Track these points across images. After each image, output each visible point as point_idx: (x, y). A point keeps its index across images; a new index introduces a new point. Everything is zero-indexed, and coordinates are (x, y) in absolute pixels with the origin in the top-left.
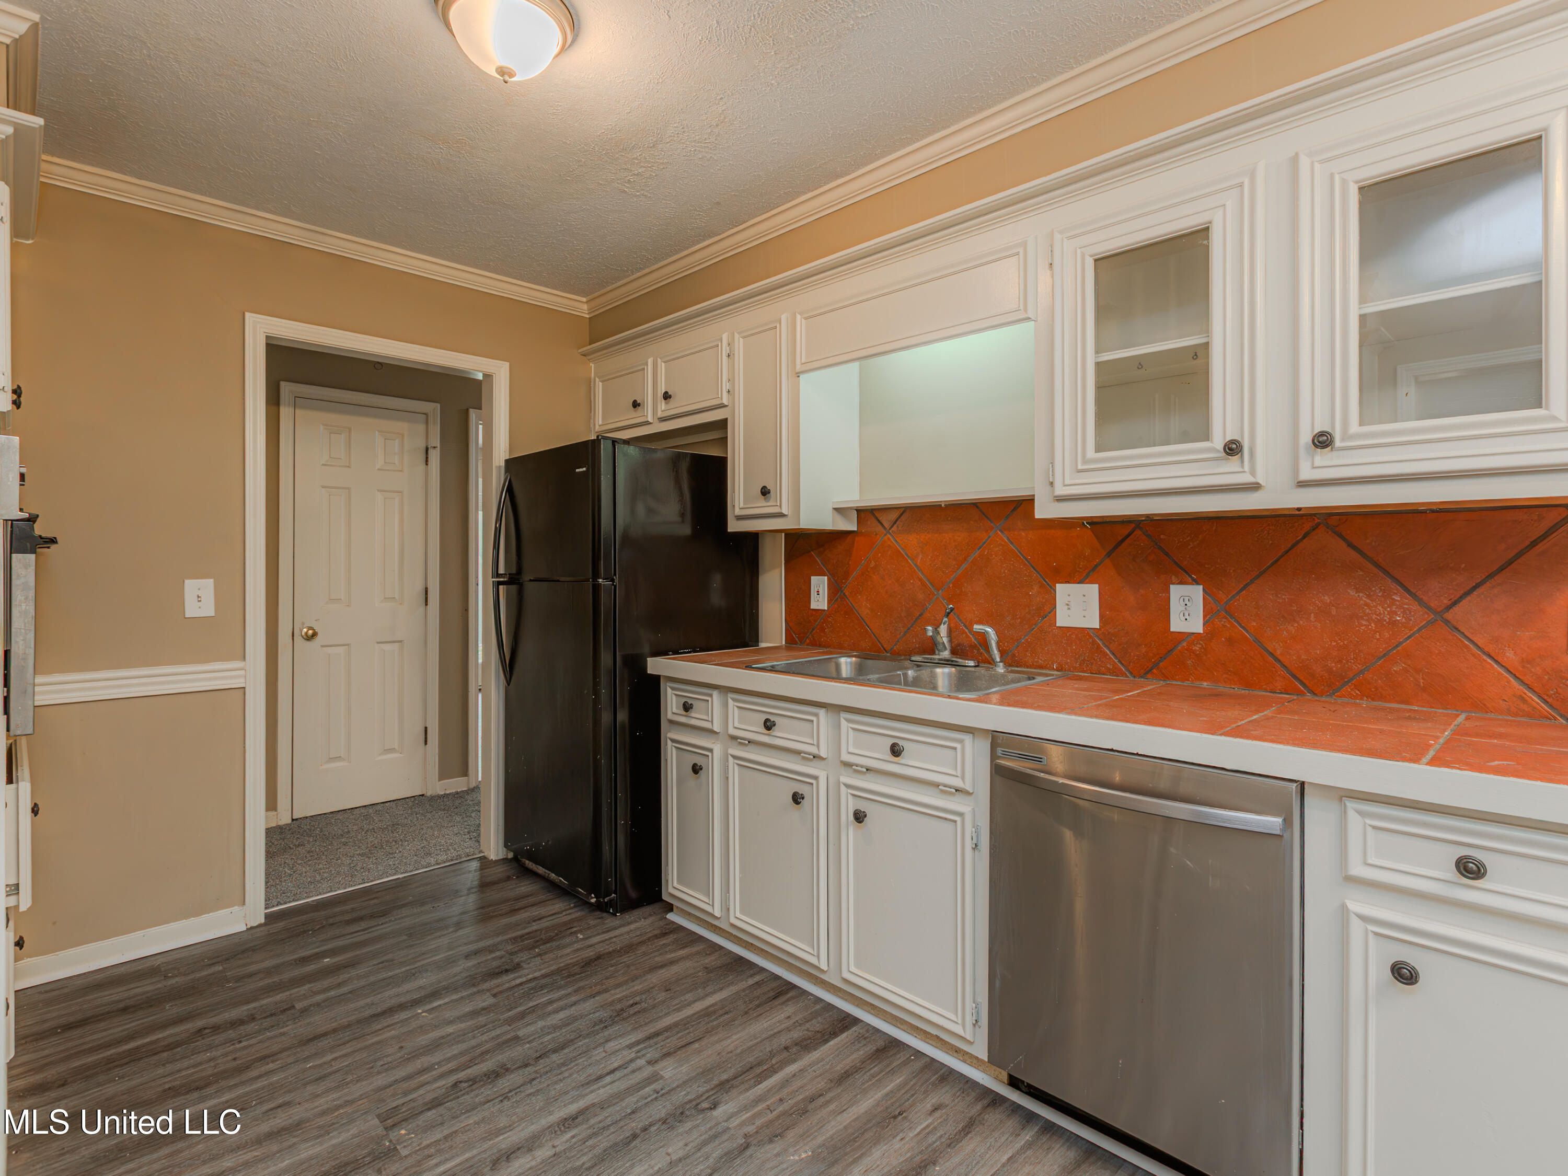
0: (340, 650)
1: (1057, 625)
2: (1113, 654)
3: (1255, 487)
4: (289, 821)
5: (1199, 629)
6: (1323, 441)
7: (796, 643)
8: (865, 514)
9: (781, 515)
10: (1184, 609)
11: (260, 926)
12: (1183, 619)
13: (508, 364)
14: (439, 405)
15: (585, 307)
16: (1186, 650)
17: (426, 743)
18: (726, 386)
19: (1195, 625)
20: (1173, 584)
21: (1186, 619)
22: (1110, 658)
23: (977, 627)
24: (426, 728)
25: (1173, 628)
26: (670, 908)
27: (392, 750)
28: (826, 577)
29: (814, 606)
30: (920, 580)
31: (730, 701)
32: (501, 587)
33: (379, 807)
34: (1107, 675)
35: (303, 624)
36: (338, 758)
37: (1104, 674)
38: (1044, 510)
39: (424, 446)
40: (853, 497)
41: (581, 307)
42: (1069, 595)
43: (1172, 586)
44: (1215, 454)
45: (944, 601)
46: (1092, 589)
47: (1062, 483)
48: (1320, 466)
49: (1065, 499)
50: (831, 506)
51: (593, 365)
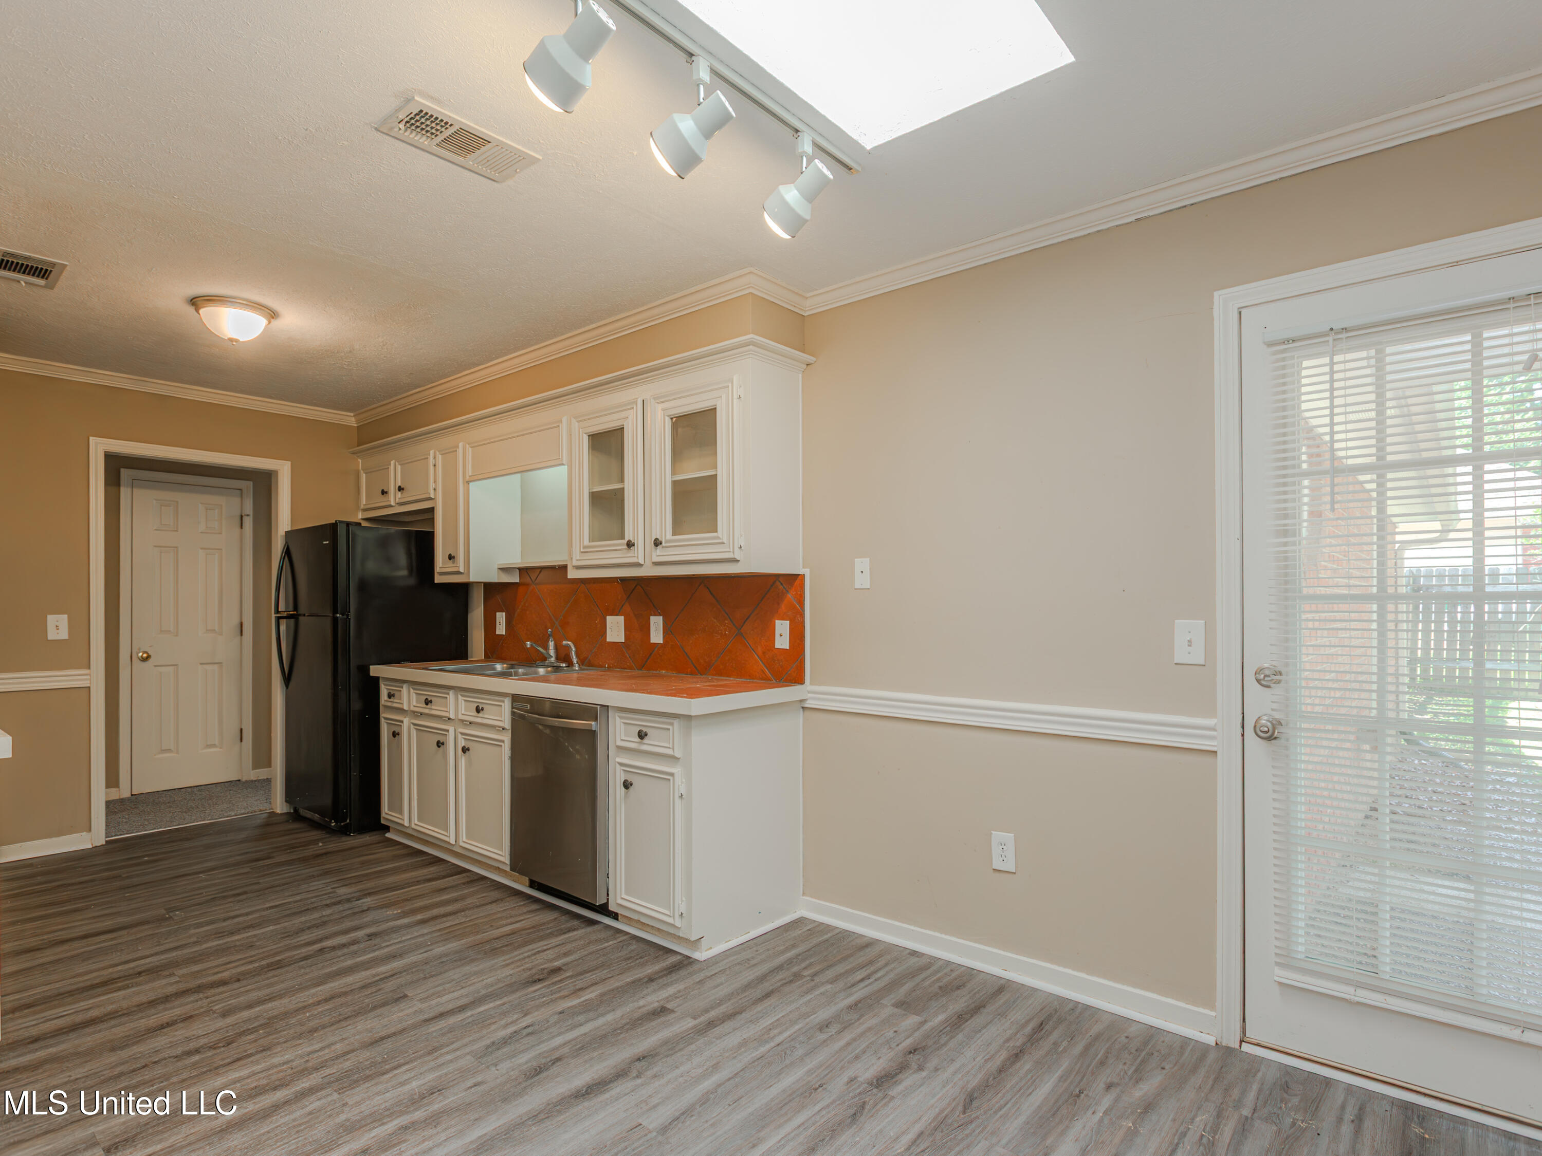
0: (171, 668)
1: (607, 641)
2: (630, 657)
3: (638, 565)
4: (128, 795)
5: (662, 641)
6: (657, 543)
7: (489, 658)
8: (523, 571)
9: (459, 573)
10: (655, 630)
11: (102, 845)
12: (656, 635)
13: (289, 463)
14: (251, 483)
15: (353, 420)
16: (657, 653)
17: (241, 740)
18: (432, 486)
20: (652, 615)
22: (628, 659)
23: (564, 643)
24: (241, 730)
25: (654, 641)
26: (387, 829)
27: (214, 746)
28: (504, 613)
29: (500, 632)
30: (549, 614)
31: (412, 690)
32: (281, 622)
33: (202, 787)
34: (627, 669)
35: (139, 649)
36: (169, 751)
37: (625, 669)
38: (572, 574)
39: (238, 514)
40: (516, 559)
41: (350, 419)
42: (610, 623)
43: (651, 617)
44: (626, 547)
45: (559, 628)
46: (621, 619)
47: (577, 558)
48: (659, 555)
49: (578, 568)
50: (496, 567)
51: (360, 461)
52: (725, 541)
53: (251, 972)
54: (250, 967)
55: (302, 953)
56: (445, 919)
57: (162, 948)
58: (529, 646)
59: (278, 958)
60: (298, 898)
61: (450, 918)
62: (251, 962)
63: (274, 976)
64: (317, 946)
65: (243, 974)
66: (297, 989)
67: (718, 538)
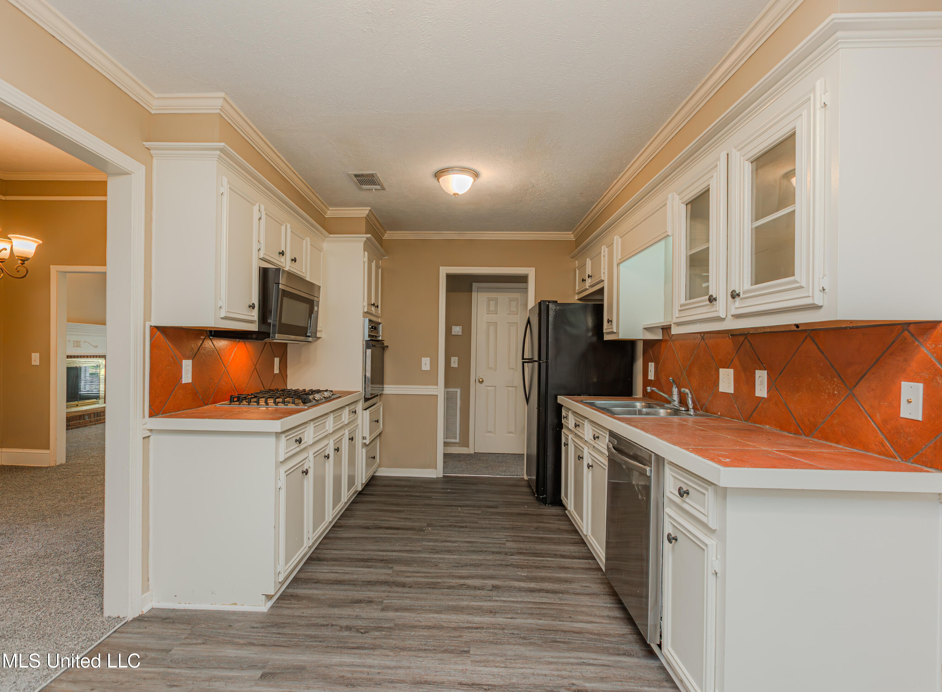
0: (493, 388)
1: (718, 391)
3: (719, 319)
4: (473, 452)
5: (766, 395)
6: (734, 295)
7: (645, 397)
8: (664, 329)
9: (613, 333)
11: (441, 478)
13: (535, 270)
15: (572, 236)
16: (761, 407)
18: (603, 271)
20: (757, 369)
22: (737, 410)
23: (683, 390)
25: (758, 395)
27: (512, 433)
28: (653, 363)
29: (649, 377)
31: (572, 416)
32: (526, 364)
34: (735, 419)
35: (479, 377)
36: (491, 432)
38: (674, 330)
40: (659, 320)
42: (723, 375)
44: (708, 303)
45: (686, 377)
46: (731, 371)
47: (675, 317)
48: (737, 307)
49: (678, 324)
50: (642, 327)
51: (577, 262)
52: (803, 284)
53: (420, 584)
54: (423, 580)
55: (452, 582)
56: (546, 594)
57: (408, 548)
58: (649, 391)
59: (439, 580)
60: (485, 540)
61: (550, 595)
62: (426, 577)
63: (426, 593)
64: (462, 581)
65: (417, 583)
66: (427, 610)
67: (796, 282)
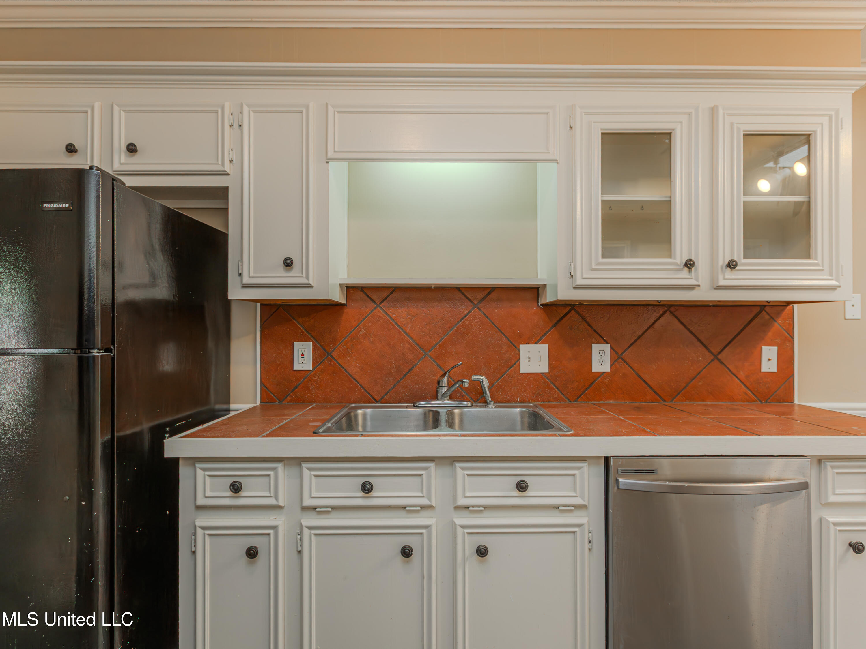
1: (521, 372)
2: (557, 388)
5: (608, 370)
6: (732, 265)
7: (274, 401)
8: (354, 290)
9: (309, 286)
10: (600, 358)
12: (600, 364)
16: (601, 382)
19: (606, 368)
20: (594, 343)
21: (601, 364)
22: (556, 391)
23: (474, 378)
25: (594, 370)
28: (311, 343)
29: (297, 367)
30: (409, 343)
34: (554, 402)
37: (552, 402)
42: (529, 352)
43: (593, 345)
48: (727, 278)
49: (582, 288)
